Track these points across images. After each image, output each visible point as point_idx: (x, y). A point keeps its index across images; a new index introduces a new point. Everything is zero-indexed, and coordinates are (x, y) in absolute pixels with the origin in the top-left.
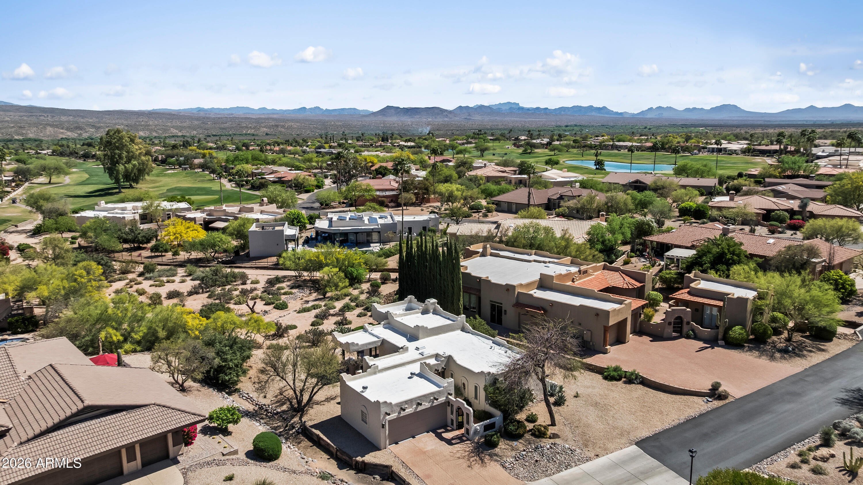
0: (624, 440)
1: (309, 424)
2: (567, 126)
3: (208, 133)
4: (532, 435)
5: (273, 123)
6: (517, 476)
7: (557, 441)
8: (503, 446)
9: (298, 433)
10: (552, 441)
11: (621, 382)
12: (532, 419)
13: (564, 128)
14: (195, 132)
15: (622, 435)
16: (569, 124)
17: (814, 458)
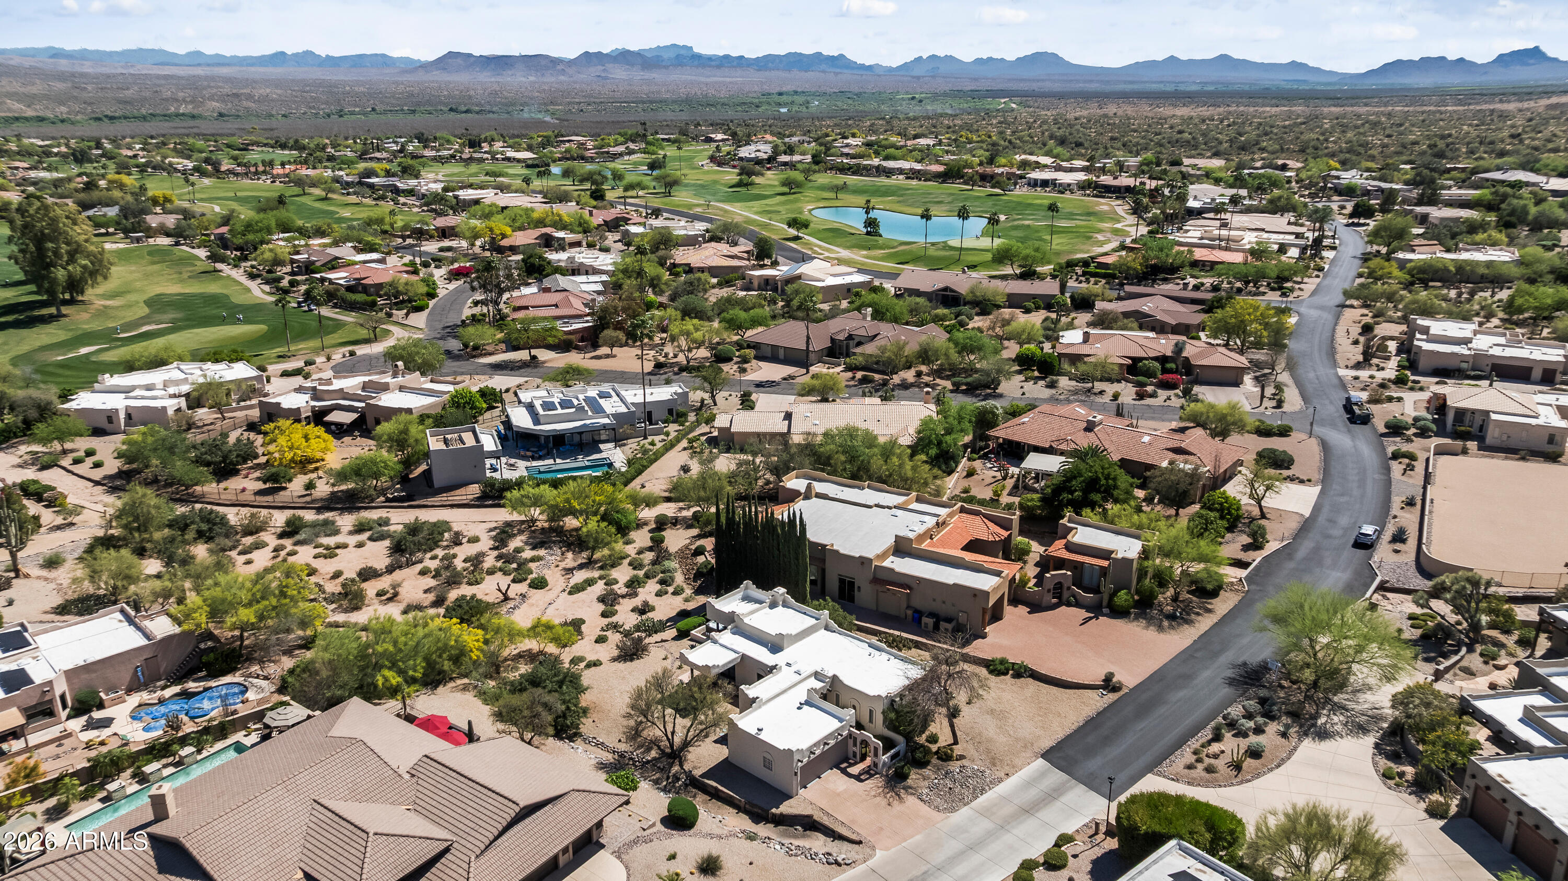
0: (1029, 754)
1: (697, 773)
2: (780, 94)
3: (93, 112)
4: (938, 758)
5: (227, 90)
6: (937, 808)
7: (965, 762)
8: (914, 777)
9: (686, 785)
10: (959, 763)
11: (1008, 676)
12: (933, 739)
13: (777, 98)
14: (64, 109)
15: (1025, 747)
16: (784, 89)
17: (1207, 756)
